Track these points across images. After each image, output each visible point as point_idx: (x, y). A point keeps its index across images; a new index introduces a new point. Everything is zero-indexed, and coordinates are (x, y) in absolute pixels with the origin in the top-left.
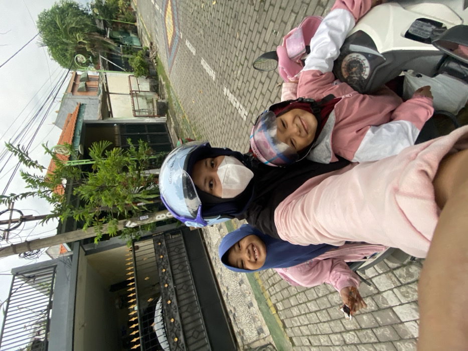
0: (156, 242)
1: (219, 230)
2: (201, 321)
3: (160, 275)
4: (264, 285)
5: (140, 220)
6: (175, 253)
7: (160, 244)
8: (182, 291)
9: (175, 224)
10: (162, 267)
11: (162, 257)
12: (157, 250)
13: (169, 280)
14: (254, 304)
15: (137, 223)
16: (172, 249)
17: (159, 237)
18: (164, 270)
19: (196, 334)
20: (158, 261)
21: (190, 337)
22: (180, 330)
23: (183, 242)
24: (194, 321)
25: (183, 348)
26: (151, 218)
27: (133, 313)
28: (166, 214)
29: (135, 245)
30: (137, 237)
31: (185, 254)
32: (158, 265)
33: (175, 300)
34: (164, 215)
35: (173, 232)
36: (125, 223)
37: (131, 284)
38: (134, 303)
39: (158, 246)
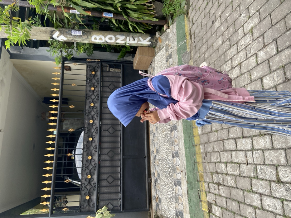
0: (90, 68)
2: (119, 169)
3: (87, 108)
5: (71, 35)
6: (108, 90)
7: (93, 73)
8: (107, 133)
9: (116, 54)
10: (90, 100)
11: (93, 89)
12: (89, 79)
13: (95, 117)
15: (67, 37)
16: (106, 84)
17: (94, 65)
18: (92, 105)
19: (110, 180)
20: (88, 92)
21: (104, 180)
22: (95, 170)
23: (121, 80)
24: (112, 166)
25: (95, 187)
26: (86, 37)
27: (51, 136)
28: (105, 37)
29: (65, 65)
30: (68, 55)
32: (87, 96)
33: (97, 139)
34: (103, 37)
35: (113, 64)
36: (52, 33)
37: (54, 107)
38: (54, 127)
39: (91, 75)
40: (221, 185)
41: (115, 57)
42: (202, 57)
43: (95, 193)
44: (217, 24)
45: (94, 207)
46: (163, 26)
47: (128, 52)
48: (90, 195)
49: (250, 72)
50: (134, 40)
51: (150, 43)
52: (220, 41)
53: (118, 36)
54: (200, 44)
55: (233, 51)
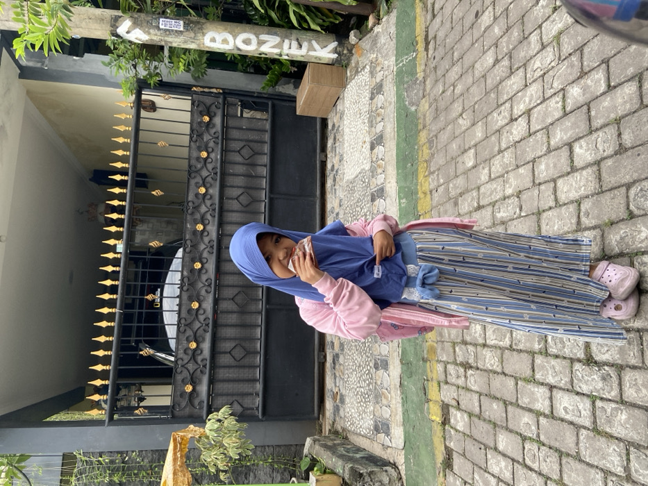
0: (199, 108)
1: (372, 148)
2: (258, 332)
3: (191, 196)
4: (439, 347)
5: (158, 28)
6: (238, 158)
7: (206, 119)
9: (259, 77)
10: (199, 180)
11: (204, 154)
12: (197, 132)
13: (209, 217)
14: (391, 367)
15: (149, 34)
16: (235, 145)
17: (208, 100)
18: (202, 190)
19: (238, 353)
20: (193, 162)
21: (225, 353)
22: (205, 331)
23: (267, 137)
24: (243, 326)
25: (205, 366)
26: (192, 35)
27: (111, 255)
28: (235, 37)
29: (144, 97)
30: (150, 75)
31: (264, 171)
32: (191, 171)
33: (211, 266)
34: (230, 38)
35: (251, 101)
36: (115, 22)
37: (117, 190)
38: (118, 236)
39: (201, 123)
40: (471, 367)
41: (255, 84)
42: (449, 93)
43: (205, 379)
44: (486, 19)
45: (201, 408)
46: (367, 18)
47: (285, 75)
48: (194, 382)
49: (547, 129)
50: (300, 46)
51: (335, 56)
52: (489, 59)
53: (263, 37)
54: (446, 64)
55: (515, 82)
